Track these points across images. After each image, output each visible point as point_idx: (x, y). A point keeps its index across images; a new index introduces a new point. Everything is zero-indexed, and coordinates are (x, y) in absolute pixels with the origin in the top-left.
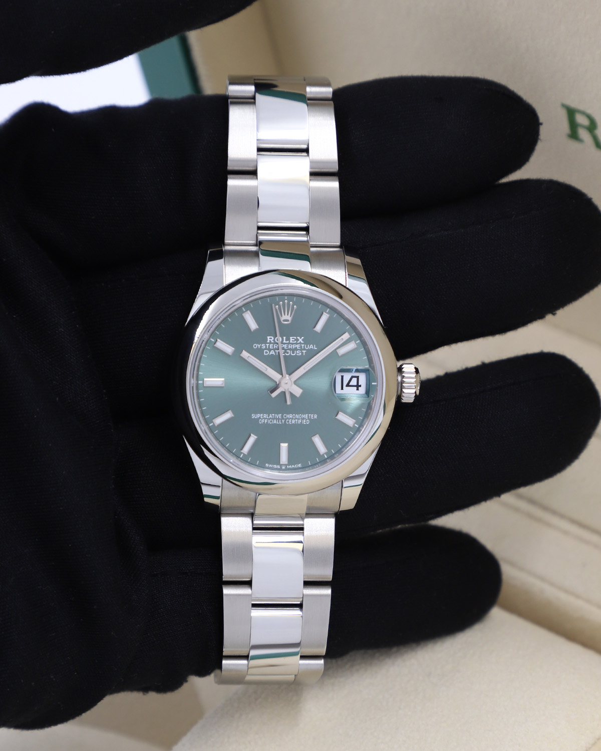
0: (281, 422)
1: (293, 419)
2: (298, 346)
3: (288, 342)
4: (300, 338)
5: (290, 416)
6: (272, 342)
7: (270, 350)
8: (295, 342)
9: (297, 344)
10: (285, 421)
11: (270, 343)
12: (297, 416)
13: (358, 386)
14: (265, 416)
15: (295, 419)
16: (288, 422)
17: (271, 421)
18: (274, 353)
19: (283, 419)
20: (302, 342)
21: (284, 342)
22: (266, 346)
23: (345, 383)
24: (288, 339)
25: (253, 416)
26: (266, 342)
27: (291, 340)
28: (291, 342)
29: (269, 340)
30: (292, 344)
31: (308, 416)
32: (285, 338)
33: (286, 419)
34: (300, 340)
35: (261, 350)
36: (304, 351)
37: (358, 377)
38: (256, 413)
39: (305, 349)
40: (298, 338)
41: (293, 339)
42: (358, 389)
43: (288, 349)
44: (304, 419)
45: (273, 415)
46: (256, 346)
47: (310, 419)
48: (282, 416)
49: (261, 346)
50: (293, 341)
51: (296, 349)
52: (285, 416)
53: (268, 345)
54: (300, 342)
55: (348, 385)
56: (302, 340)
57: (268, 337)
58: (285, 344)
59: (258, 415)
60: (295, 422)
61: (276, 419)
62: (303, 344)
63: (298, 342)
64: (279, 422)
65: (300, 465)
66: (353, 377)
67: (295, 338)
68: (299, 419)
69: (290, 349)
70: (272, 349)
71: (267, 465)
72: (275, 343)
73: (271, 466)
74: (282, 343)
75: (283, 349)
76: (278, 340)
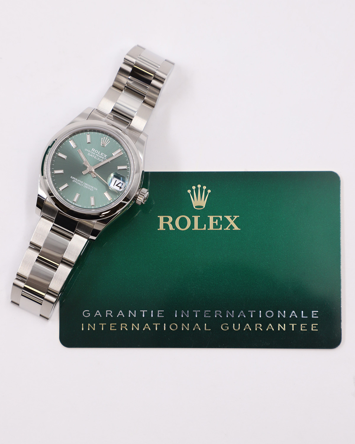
0: (82, 185)
2: (103, 158)
5: (86, 184)
9: (103, 157)
10: (83, 186)
11: (92, 151)
13: (121, 188)
14: (76, 179)
15: (88, 186)
16: (84, 186)
17: (78, 183)
18: (92, 156)
19: (83, 184)
21: (98, 153)
22: (90, 152)
23: (116, 184)
25: (71, 177)
26: (91, 150)
27: (102, 154)
29: (92, 149)
30: (101, 156)
31: (94, 188)
32: (99, 152)
33: (84, 185)
34: (105, 156)
35: (88, 152)
37: (122, 184)
38: (73, 177)
40: (105, 155)
42: (120, 189)
43: (98, 157)
44: (91, 188)
46: (86, 150)
47: (94, 190)
48: (83, 183)
51: (102, 159)
52: (84, 183)
55: (117, 185)
56: (106, 156)
57: (93, 149)
58: (98, 154)
59: (73, 178)
60: (87, 188)
61: (80, 183)
62: (105, 158)
65: (80, 206)
66: (120, 183)
68: (89, 187)
69: (99, 158)
70: (92, 154)
71: (67, 200)
72: (94, 152)
73: (69, 201)
74: (97, 153)
75: (97, 156)
76: (96, 151)
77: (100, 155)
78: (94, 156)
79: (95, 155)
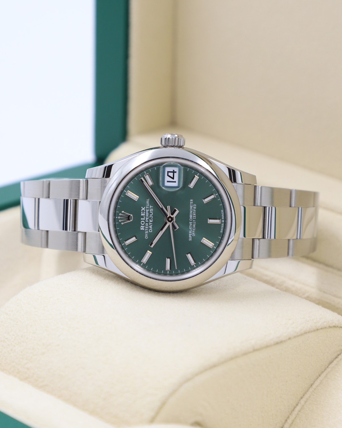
0: (194, 222)
1: (193, 215)
2: (147, 211)
3: (144, 217)
4: (142, 209)
5: (191, 216)
6: (144, 227)
7: (149, 228)
8: (144, 212)
11: (145, 228)
12: (191, 212)
13: (174, 172)
14: (190, 232)
15: (193, 213)
16: (194, 218)
17: (194, 228)
18: (151, 226)
19: (192, 221)
20: (145, 208)
21: (144, 219)
22: (147, 231)
23: (172, 180)
24: (142, 217)
25: (190, 239)
26: (144, 231)
27: (143, 215)
28: (144, 215)
29: (143, 229)
30: (146, 214)
31: (192, 205)
32: (142, 219)
33: (193, 219)
34: (143, 209)
35: (149, 234)
36: (151, 207)
37: (168, 172)
39: (149, 207)
40: (142, 210)
41: (142, 214)
42: (176, 172)
43: (149, 217)
44: (193, 208)
45: (190, 227)
46: (146, 237)
47: (193, 204)
49: (147, 234)
50: (144, 214)
51: (149, 212)
52: (191, 219)
53: (146, 230)
54: (144, 209)
55: (173, 178)
56: (143, 208)
57: (141, 229)
59: (190, 237)
60: (195, 213)
61: (192, 225)
62: (146, 208)
63: (144, 210)
64: (194, 224)
65: (222, 211)
66: (168, 175)
67: (142, 212)
68: (193, 211)
69: (149, 215)
70: (149, 227)
71: (221, 232)
72: (145, 225)
73: (222, 229)
74: (145, 221)
75: (149, 220)
76: (143, 223)
77: (145, 216)
78: (150, 224)
79: (148, 223)
